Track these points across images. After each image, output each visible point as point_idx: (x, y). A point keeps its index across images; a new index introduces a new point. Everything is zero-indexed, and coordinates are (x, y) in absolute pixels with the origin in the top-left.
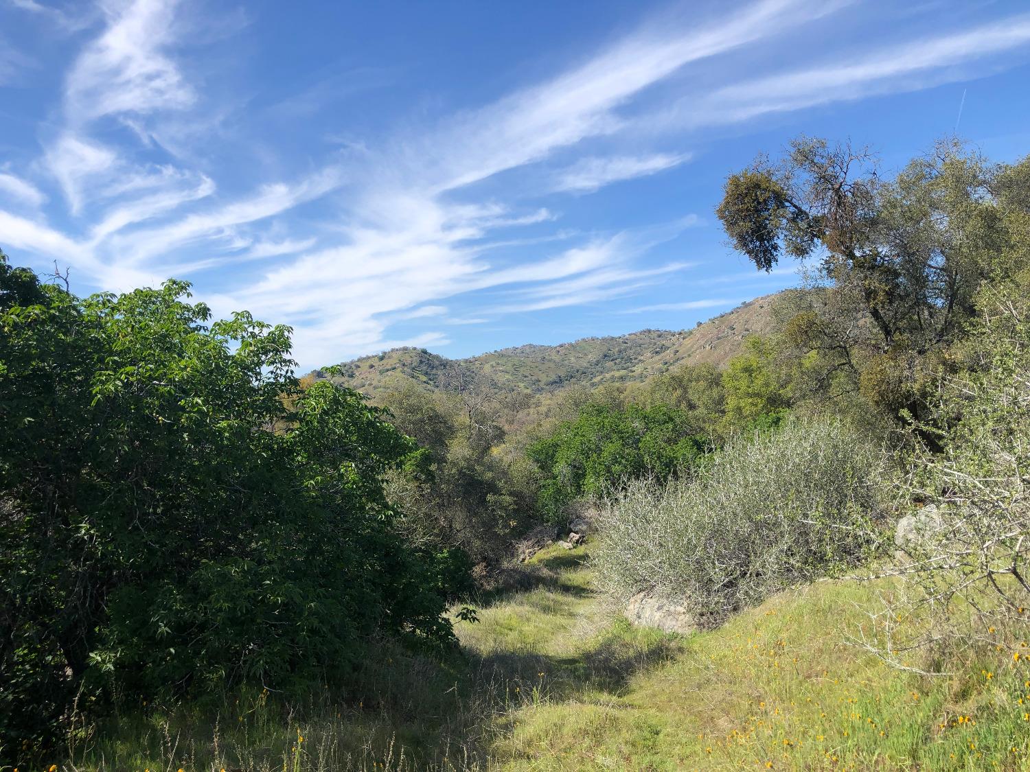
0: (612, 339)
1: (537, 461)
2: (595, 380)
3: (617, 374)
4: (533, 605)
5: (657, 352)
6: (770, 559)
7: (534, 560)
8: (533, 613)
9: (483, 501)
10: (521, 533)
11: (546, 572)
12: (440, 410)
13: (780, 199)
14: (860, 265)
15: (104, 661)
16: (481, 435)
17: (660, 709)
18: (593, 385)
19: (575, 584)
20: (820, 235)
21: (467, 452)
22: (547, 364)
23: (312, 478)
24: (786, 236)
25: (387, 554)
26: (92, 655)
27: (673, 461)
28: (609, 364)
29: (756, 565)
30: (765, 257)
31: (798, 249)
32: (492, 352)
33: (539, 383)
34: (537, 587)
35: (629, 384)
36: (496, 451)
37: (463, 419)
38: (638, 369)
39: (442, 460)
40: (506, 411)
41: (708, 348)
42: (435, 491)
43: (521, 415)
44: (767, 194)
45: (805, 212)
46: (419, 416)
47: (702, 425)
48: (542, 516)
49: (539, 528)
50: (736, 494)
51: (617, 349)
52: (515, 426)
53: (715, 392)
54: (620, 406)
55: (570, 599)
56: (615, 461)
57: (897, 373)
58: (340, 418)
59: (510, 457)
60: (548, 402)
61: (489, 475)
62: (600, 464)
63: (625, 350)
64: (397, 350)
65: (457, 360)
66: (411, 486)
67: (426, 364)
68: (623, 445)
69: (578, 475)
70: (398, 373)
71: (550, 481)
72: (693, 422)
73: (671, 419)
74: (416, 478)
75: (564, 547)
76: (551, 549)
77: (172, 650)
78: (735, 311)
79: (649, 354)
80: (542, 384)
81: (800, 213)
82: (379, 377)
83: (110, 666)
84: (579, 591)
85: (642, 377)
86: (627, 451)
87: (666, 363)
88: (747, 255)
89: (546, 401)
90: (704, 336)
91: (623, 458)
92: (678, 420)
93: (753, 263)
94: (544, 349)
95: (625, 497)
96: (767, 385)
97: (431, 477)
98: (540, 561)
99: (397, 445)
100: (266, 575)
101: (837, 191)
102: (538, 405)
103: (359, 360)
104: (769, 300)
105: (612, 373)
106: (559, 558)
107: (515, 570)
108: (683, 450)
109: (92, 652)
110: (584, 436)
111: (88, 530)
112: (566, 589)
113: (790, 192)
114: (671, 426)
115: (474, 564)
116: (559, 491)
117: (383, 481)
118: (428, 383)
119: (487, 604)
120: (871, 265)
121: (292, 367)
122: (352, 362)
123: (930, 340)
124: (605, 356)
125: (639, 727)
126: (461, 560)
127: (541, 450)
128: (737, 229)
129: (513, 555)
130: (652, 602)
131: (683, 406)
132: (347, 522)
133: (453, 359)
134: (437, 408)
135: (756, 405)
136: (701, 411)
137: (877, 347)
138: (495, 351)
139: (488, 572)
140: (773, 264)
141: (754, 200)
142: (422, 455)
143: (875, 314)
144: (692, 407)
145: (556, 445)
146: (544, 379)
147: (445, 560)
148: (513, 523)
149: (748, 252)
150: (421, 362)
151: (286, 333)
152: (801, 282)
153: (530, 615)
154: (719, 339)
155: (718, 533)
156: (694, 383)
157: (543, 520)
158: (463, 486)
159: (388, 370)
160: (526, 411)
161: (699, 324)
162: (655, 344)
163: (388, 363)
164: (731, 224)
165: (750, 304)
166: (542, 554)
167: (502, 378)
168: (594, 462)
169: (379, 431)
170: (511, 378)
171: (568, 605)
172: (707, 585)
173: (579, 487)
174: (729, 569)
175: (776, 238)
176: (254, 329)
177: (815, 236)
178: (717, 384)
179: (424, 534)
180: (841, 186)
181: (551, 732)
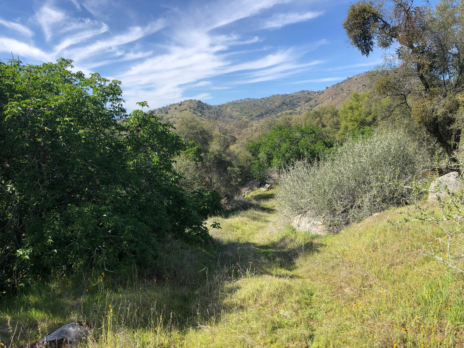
0: (287, 95)
1: (251, 152)
2: (278, 115)
3: (288, 112)
4: (249, 217)
5: (307, 101)
6: (366, 199)
7: (249, 196)
8: (248, 221)
9: (225, 170)
10: (243, 184)
11: (254, 202)
12: (205, 128)
13: (376, 17)
14: (415, 51)
15: (24, 254)
16: (225, 139)
17: (312, 280)
18: (277, 117)
19: (268, 207)
20: (396, 36)
21: (218, 148)
22: (256, 107)
23: (132, 160)
24: (378, 37)
25: (176, 197)
26: (18, 251)
27: (314, 151)
28: (285, 107)
29: (358, 202)
30: (366, 49)
31: (384, 44)
32: (231, 102)
33: (252, 116)
34: (250, 208)
35: (294, 117)
36: (232, 147)
37: (216, 132)
38: (298, 109)
39: (206, 151)
40: (237, 129)
41: (331, 99)
42: (203, 165)
43: (244, 131)
44: (370, 15)
45: (389, 25)
46: (195, 131)
47: (328, 135)
48: (253, 176)
49: (251, 182)
50: (349, 167)
51: (288, 100)
52: (241, 136)
53: (335, 119)
54: (289, 126)
55: (265, 214)
56: (287, 151)
57: (432, 107)
58: (146, 129)
59: (239, 150)
60: (257, 125)
61: (228, 158)
62: (280, 153)
63: (292, 100)
64: (187, 101)
65: (215, 106)
66: (193, 163)
67: (200, 107)
68: (291, 144)
69: (270, 158)
70: (188, 111)
71: (257, 161)
72: (324, 133)
73: (314, 132)
74: (194, 160)
75: (263, 190)
76: (257, 191)
77: (56, 251)
78: (345, 81)
79: (303, 102)
80: (253, 117)
81: (386, 25)
82: (179, 113)
83: (27, 257)
84: (270, 210)
85: (300, 113)
86: (293, 147)
87: (311, 106)
88: (357, 48)
89: (256, 124)
90: (329, 93)
91: (290, 150)
92: (317, 133)
93: (360, 52)
94: (254, 100)
95: (293, 169)
96: (360, 115)
97: (201, 159)
98: (252, 196)
99: (177, 144)
100: (105, 211)
101: (407, 11)
102: (252, 126)
103: (170, 106)
104: (360, 76)
105: (286, 111)
106: (261, 195)
107: (240, 201)
108: (319, 146)
109: (18, 249)
110: (273, 140)
111: (11, 188)
112: (264, 209)
113: (381, 14)
114: (314, 135)
115: (222, 198)
116: (260, 165)
117: (173, 161)
118: (201, 116)
119: (227, 217)
120: (421, 51)
121: (122, 103)
122: (167, 107)
123: (450, 90)
124: (283, 103)
125: (302, 292)
126: (216, 196)
127: (253, 147)
128: (353, 34)
129: (239, 194)
130: (305, 219)
131: (320, 125)
132: (155, 181)
133: (213, 105)
134: (204, 127)
135: (354, 125)
136: (328, 128)
137: (421, 95)
138: (232, 101)
139: (228, 201)
140: (370, 52)
141: (363, 18)
142: (197, 149)
143: (422, 77)
144: (324, 126)
145: (260, 145)
146: (255, 114)
147: (208, 196)
148: (239, 180)
149: (358, 46)
150: (198, 106)
151: (118, 84)
152: (383, 62)
153: (247, 222)
154: (336, 95)
155: (340, 186)
156: (325, 115)
157: (253, 178)
158: (217, 163)
159: (183, 110)
160: (246, 129)
161: (327, 88)
162: (306, 97)
163: (183, 107)
164: (350, 31)
165: (351, 78)
166: (253, 194)
167: (235, 114)
168: (277, 152)
169: (168, 136)
170: (239, 114)
171: (264, 216)
172: (333, 212)
173: (270, 163)
174: (344, 204)
175: (372, 39)
176: (101, 82)
177: (393, 37)
178: (336, 116)
179: (198, 185)
180: (409, 8)
181: (255, 295)
